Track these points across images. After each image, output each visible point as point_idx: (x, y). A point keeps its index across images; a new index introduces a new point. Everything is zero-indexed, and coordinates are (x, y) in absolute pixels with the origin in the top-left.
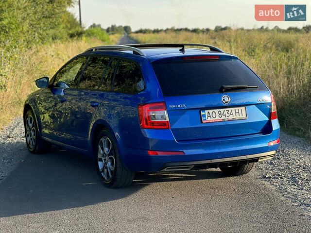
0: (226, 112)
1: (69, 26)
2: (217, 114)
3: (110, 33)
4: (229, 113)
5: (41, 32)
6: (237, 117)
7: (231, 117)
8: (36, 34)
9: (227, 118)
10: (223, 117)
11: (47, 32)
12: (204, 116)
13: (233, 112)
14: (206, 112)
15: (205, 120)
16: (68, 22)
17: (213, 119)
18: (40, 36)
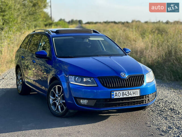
1: (45, 19)
3: (70, 24)
5: (28, 23)
8: (25, 24)
11: (32, 23)
16: (44, 17)
18: (28, 25)
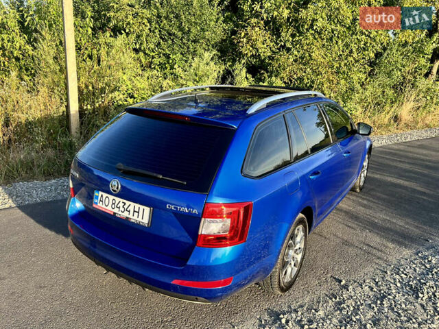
0: (121, 205)
2: (111, 203)
4: (126, 207)
6: (134, 218)
7: (126, 214)
9: (120, 213)
10: (116, 210)
12: (97, 197)
13: (131, 208)
14: (101, 193)
15: (97, 203)
17: (104, 206)
